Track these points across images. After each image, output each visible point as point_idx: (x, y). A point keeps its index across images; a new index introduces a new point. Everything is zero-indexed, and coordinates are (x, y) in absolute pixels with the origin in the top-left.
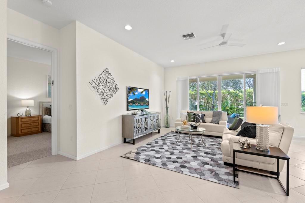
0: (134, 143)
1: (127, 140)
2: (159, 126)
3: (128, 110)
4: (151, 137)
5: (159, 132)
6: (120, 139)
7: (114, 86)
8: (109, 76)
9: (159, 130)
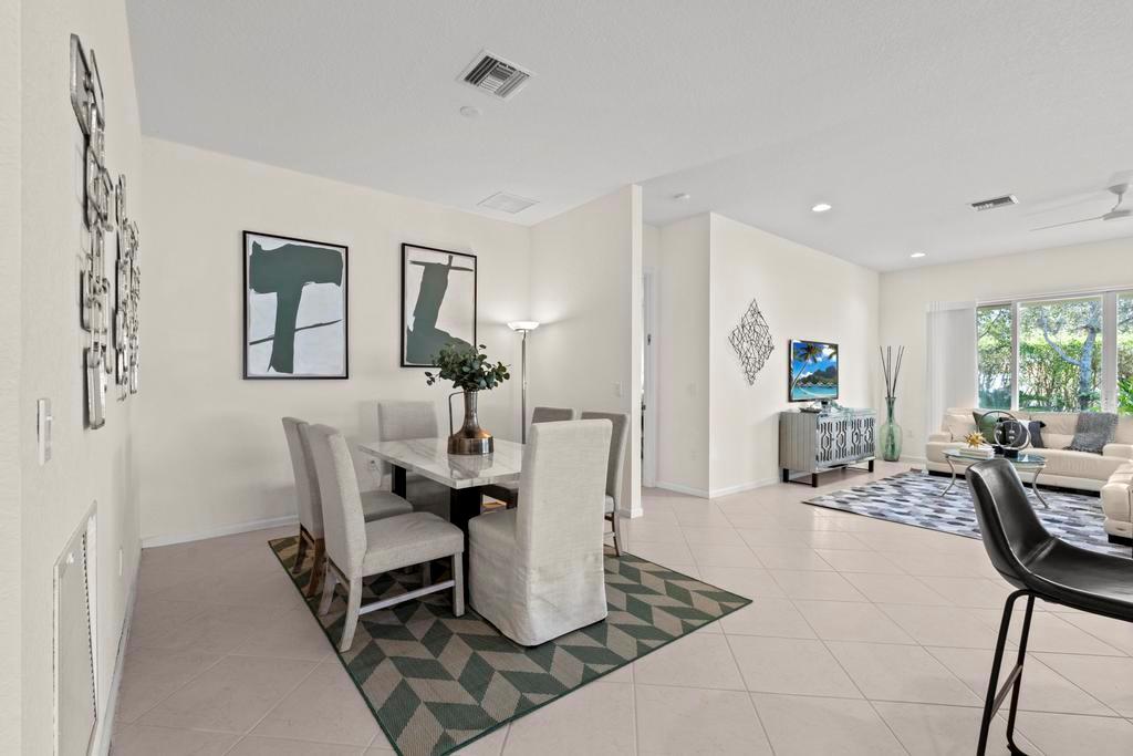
0: (814, 485)
1: (791, 477)
2: (870, 448)
3: (790, 400)
4: (844, 479)
5: (871, 469)
6: (773, 474)
7: (766, 342)
8: (759, 319)
9: (871, 463)
